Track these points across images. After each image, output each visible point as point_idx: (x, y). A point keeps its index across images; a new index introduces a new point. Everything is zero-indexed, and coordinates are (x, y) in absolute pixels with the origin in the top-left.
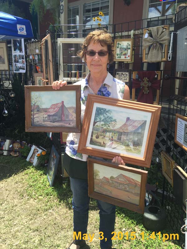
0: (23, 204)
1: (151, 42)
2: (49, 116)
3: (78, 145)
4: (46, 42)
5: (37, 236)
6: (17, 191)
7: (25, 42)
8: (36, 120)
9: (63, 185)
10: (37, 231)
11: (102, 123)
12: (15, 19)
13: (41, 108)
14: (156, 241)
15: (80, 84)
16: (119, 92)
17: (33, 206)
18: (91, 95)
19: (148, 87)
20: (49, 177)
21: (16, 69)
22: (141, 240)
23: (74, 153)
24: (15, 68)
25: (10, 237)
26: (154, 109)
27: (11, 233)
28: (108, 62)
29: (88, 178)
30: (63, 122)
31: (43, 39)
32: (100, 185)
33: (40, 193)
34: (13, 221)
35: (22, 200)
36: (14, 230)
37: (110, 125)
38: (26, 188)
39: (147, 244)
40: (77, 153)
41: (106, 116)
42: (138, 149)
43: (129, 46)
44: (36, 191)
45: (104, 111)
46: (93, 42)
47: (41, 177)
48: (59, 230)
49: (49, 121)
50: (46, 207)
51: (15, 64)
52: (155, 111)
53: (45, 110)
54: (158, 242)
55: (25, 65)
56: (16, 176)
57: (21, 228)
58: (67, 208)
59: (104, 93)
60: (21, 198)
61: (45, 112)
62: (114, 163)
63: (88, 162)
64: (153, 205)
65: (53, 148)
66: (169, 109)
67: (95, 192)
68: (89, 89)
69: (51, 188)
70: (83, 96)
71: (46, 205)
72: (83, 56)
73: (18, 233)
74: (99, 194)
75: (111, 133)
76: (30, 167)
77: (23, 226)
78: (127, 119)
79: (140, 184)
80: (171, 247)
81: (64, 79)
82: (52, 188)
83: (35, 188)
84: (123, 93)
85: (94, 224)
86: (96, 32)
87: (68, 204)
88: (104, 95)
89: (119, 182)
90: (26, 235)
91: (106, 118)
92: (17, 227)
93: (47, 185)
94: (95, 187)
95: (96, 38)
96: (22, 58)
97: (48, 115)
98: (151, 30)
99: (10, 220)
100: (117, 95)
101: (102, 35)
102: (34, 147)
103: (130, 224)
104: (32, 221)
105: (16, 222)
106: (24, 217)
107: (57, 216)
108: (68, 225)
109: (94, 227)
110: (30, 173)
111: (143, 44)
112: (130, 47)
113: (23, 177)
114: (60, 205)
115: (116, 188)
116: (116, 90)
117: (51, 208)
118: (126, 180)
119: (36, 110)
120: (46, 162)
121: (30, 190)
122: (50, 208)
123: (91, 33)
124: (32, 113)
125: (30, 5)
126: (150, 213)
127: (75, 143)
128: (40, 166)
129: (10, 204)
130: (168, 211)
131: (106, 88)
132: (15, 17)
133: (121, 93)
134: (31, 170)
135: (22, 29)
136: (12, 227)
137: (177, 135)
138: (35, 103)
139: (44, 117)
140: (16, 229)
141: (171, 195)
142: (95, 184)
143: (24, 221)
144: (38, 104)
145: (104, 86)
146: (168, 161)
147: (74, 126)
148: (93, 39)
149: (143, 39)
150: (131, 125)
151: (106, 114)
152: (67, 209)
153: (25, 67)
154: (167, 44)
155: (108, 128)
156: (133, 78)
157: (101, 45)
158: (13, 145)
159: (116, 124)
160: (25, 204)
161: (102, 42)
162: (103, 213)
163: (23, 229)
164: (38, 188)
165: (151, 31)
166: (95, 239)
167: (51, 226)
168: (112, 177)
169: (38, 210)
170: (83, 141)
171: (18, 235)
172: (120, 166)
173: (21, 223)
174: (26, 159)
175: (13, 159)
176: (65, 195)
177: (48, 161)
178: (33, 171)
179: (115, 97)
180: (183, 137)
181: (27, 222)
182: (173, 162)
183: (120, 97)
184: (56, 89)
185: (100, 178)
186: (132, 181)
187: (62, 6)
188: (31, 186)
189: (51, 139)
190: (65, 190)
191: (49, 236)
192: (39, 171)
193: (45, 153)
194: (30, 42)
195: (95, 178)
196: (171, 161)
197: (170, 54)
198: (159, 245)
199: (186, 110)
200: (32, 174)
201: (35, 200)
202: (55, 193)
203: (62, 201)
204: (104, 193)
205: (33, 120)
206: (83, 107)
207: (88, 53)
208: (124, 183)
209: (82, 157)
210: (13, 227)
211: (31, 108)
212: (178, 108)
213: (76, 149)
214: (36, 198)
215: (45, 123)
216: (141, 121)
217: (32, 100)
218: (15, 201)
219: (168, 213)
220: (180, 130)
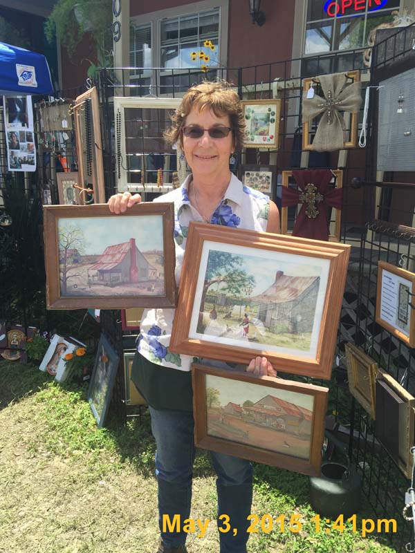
0: (37, 468)
1: (321, 107)
2: (102, 272)
3: (169, 336)
4: (88, 104)
5: (76, 540)
6: (23, 440)
7: (34, 101)
8: (71, 282)
9: (128, 423)
10: (75, 528)
11: (224, 285)
12: (11, 51)
13: (81, 255)
14: (340, 539)
15: (171, 201)
16: (258, 217)
17: (62, 472)
18: (196, 223)
19: (316, 204)
20: (94, 406)
21: (14, 162)
22: (308, 539)
23: (160, 353)
24: (11, 162)
25: (13, 545)
26: (335, 253)
27: (15, 537)
28: (232, 152)
29: (194, 407)
30: (135, 285)
31: (78, 98)
32: (221, 420)
33: (77, 443)
34: (17, 509)
35: (35, 460)
36: (21, 530)
37: (240, 289)
38: (42, 433)
39: (322, 546)
40: (167, 353)
41: (232, 270)
42: (302, 339)
43: (273, 115)
44: (66, 439)
45: (227, 258)
46: (197, 108)
47: (75, 406)
48: (124, 525)
49: (102, 284)
50: (92, 475)
51: (12, 152)
52: (337, 255)
53: (93, 260)
54: (346, 543)
55: (35, 155)
56: (16, 405)
57: (36, 524)
58: (140, 474)
59: (226, 219)
60: (32, 456)
61: (92, 264)
62: (252, 372)
63: (193, 372)
64: (331, 461)
65: (103, 340)
66: (362, 249)
67: (211, 436)
68: (190, 211)
69: (100, 431)
70: (179, 227)
71: (91, 470)
72: (176, 138)
73: (28, 536)
74: (219, 440)
75: (243, 307)
76: (49, 384)
77: (41, 520)
78: (277, 274)
79: (310, 414)
80: (375, 550)
81: (129, 187)
82: (104, 432)
83: (63, 432)
84: (266, 219)
85: (201, 509)
86: (204, 87)
87: (141, 465)
88: (226, 224)
89: (265, 412)
90: (49, 540)
91: (232, 275)
92: (27, 521)
93: (89, 424)
94: (210, 425)
95: (205, 98)
96: (29, 139)
97: (99, 271)
98: (321, 81)
99: (11, 507)
100: (253, 223)
101: (216, 93)
102: (56, 339)
103: (281, 505)
104: (61, 506)
105: (24, 510)
106: (42, 499)
107: (117, 493)
108: (145, 513)
109: (204, 515)
110: (50, 398)
111: (303, 111)
112: (275, 117)
113: (35, 408)
114: (123, 468)
115: (256, 425)
116: (251, 213)
117: (104, 476)
118: (278, 406)
119: (70, 260)
120: (85, 372)
121: (53, 436)
122: (102, 476)
123: (193, 88)
124: (62, 266)
125: (47, 23)
126: (325, 479)
127: (162, 332)
128: (72, 382)
129: (8, 470)
130: (364, 472)
131: (230, 208)
132: (10, 48)
133: (262, 220)
134: (52, 391)
135: (27, 75)
136: (16, 522)
137: (382, 308)
138: (69, 244)
139: (89, 276)
140: (26, 525)
141: (370, 438)
142: (209, 419)
143: (43, 509)
144: (75, 245)
145: (226, 204)
146: (363, 364)
147: (161, 294)
148: (198, 100)
149: (303, 100)
150: (286, 288)
151: (231, 265)
152: (140, 478)
153: (35, 159)
154: (355, 111)
155: (238, 295)
156: (283, 184)
157: (215, 114)
158: (7, 336)
159: (255, 286)
160: (42, 469)
161: (217, 108)
162: (226, 483)
163: (42, 525)
164: (70, 431)
165: (320, 83)
166: (206, 541)
167: (105, 516)
168: (248, 403)
169: (74, 482)
170: (180, 326)
171: (30, 541)
172: (265, 378)
173: (35, 513)
174: (39, 365)
175: (9, 366)
176: (132, 446)
177: (91, 371)
178: (56, 393)
179: (248, 228)
180: (396, 311)
181: (50, 510)
182: (374, 365)
183: (259, 226)
184: (117, 213)
185: (221, 405)
186: (293, 409)
187: (117, 25)
188: (54, 428)
189: (98, 321)
190: (133, 433)
191: (102, 540)
192: (70, 393)
193: (84, 353)
194: (47, 104)
195: (208, 406)
196: (369, 364)
197: (363, 134)
198: (348, 548)
199: (400, 252)
200: (54, 399)
201: (65, 458)
202: (111, 442)
203: (127, 460)
204: (231, 437)
205: (65, 284)
206: (180, 251)
207: (187, 131)
208: (275, 414)
209: (179, 362)
210: (18, 522)
211: (59, 255)
212: (382, 249)
213: (166, 344)
214: (67, 455)
215: (94, 288)
216: (307, 278)
217: (61, 237)
218: (18, 463)
219: (364, 476)
220: (388, 296)
